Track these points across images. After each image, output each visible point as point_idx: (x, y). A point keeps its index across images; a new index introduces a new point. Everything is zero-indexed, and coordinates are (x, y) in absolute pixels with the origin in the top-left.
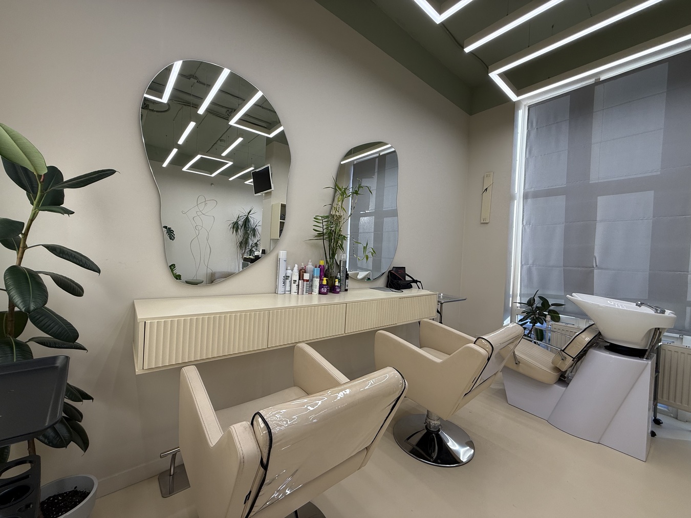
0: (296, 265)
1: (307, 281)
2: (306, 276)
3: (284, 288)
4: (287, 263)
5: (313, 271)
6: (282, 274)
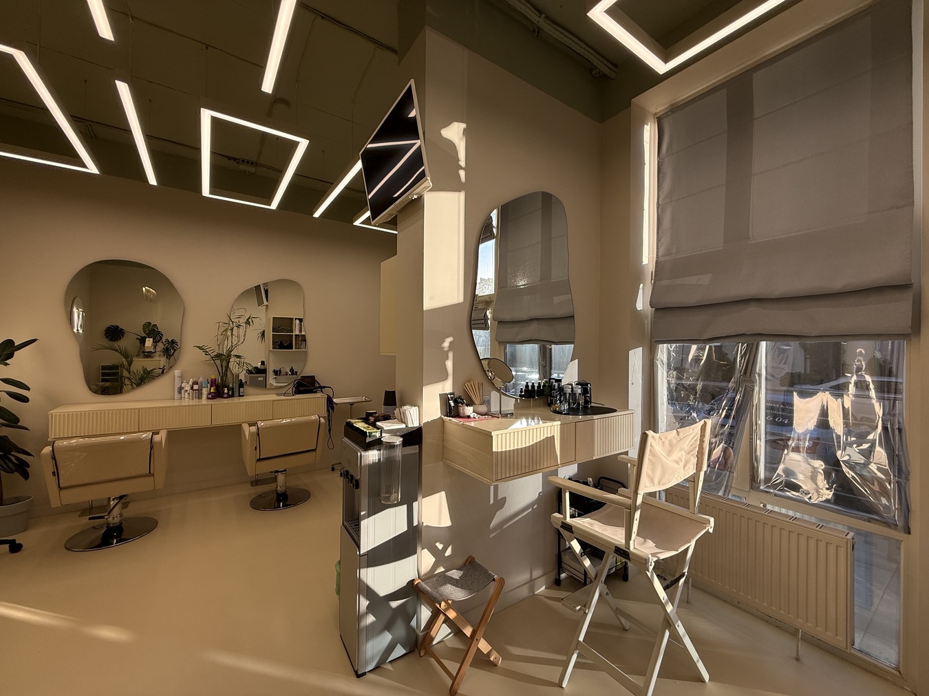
0: (191, 380)
1: (196, 390)
2: (196, 387)
3: (179, 396)
4: (182, 378)
5: (201, 383)
6: (177, 386)
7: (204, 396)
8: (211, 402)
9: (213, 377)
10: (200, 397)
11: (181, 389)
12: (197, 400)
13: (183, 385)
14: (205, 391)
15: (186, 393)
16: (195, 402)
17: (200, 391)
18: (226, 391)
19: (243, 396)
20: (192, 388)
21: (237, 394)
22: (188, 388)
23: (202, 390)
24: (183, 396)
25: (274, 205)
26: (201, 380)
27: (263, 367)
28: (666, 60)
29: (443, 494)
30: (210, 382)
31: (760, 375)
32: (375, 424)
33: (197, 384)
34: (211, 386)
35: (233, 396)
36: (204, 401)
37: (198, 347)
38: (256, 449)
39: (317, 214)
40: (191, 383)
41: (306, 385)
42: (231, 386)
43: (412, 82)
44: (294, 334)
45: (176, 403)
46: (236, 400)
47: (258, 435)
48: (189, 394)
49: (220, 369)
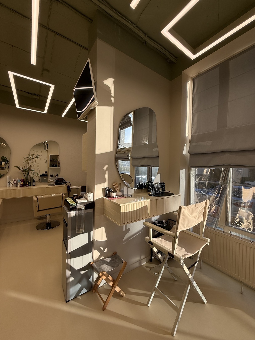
0: (14, 179)
1: (15, 183)
2: (15, 182)
3: (9, 185)
4: (10, 178)
5: (18, 181)
6: (8, 182)
7: (19, 186)
8: (21, 188)
9: (22, 178)
10: (17, 186)
11: (9, 183)
12: (16, 187)
13: (10, 181)
14: (19, 184)
15: (12, 185)
16: (15, 188)
17: (17, 184)
18: (27, 183)
19: (34, 185)
20: (14, 182)
21: (32, 185)
22: (12, 182)
23: (18, 183)
24: (10, 186)
25: (45, 112)
26: (17, 179)
27: (46, 174)
28: (194, 53)
29: (103, 228)
30: (21, 180)
31: (230, 181)
32: (76, 200)
33: (16, 181)
34: (22, 182)
35: (30, 185)
36: (19, 187)
37: (16, 167)
38: (37, 207)
39: (63, 116)
40: (13, 181)
41: (60, 181)
42: (30, 182)
43: (89, 60)
44: (58, 161)
45: (8, 188)
46: (32, 187)
47: (38, 201)
48: (13, 185)
49: (25, 175)
